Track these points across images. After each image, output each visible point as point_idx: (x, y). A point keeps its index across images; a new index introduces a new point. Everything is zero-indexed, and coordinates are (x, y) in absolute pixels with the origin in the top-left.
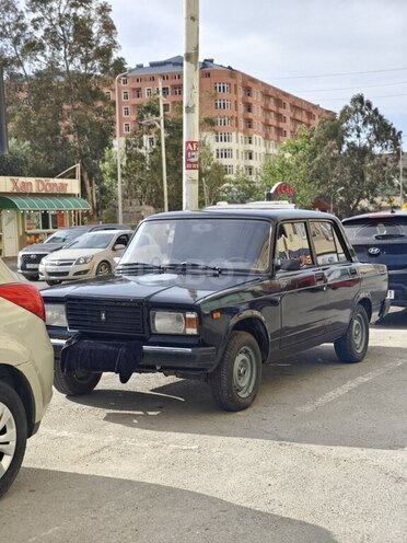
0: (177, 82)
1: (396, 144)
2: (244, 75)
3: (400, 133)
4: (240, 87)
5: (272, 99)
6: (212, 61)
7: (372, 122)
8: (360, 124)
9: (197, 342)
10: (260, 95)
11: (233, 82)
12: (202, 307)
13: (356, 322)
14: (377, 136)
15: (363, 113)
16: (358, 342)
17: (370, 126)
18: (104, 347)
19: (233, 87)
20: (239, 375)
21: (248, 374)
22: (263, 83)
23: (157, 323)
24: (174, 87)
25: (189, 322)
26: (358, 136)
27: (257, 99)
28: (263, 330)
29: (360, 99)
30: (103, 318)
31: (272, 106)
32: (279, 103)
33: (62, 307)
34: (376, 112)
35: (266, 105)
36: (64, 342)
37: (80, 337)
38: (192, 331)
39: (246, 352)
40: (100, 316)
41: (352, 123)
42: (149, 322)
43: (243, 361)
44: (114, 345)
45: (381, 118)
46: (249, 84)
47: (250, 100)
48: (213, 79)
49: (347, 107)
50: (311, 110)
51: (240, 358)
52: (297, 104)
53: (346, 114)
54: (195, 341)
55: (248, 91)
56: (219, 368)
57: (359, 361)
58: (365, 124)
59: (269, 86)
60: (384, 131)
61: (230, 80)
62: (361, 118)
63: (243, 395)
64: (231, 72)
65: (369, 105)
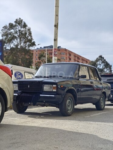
0: (51, 52)
1: (110, 68)
2: (69, 51)
3: (111, 65)
4: (68, 54)
5: (76, 57)
6: (60, 47)
7: (104, 63)
8: (101, 63)
9: (56, 93)
10: (73, 56)
11: (66, 52)
12: (58, 83)
13: (102, 99)
14: (105, 66)
15: (102, 60)
16: (102, 105)
17: (103, 64)
18: (29, 95)
19: (66, 53)
20: (68, 106)
21: (71, 105)
22: (74, 53)
23: (45, 88)
24: (50, 53)
25: (54, 88)
26: (100, 66)
27: (72, 57)
28: (75, 94)
29: (101, 57)
30: (29, 87)
31: (76, 59)
32: (78, 58)
33: (17, 84)
34: (105, 60)
35: (75, 59)
36: (17, 94)
37: (21, 93)
38: (55, 90)
39: (70, 100)
40: (28, 86)
41: (98, 63)
42: (42, 88)
43: (69, 102)
44: (31, 95)
45: (106, 62)
46: (70, 53)
47: (70, 57)
48: (60, 51)
49: (97, 58)
50: (87, 61)
51: (68, 101)
52: (83, 59)
53: (97, 60)
54: (55, 93)
55: (70, 55)
56: (62, 102)
57: (102, 110)
58: (102, 63)
59: (76, 54)
60: (107, 65)
61: (65, 52)
62: (101, 61)
63: (69, 112)
64: (66, 50)
65: (103, 58)
